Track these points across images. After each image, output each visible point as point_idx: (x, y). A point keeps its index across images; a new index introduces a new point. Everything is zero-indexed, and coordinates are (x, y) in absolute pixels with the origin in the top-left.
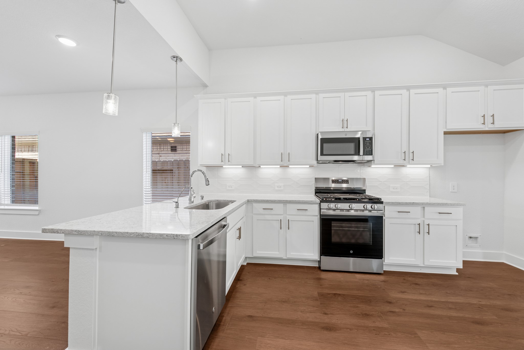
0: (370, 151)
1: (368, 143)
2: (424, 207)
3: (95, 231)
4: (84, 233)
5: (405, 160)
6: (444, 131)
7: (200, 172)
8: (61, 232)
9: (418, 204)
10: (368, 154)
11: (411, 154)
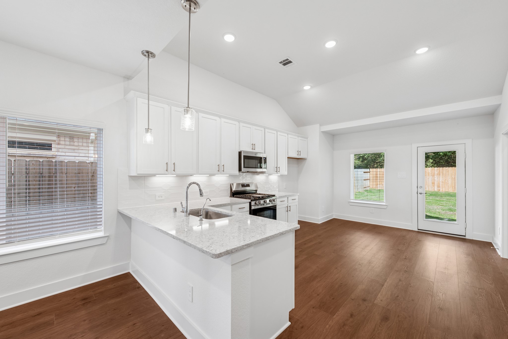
1: (265, 161)
2: (288, 198)
3: (258, 240)
4: (251, 244)
5: (276, 171)
6: (287, 157)
7: (197, 186)
8: (235, 251)
9: (286, 196)
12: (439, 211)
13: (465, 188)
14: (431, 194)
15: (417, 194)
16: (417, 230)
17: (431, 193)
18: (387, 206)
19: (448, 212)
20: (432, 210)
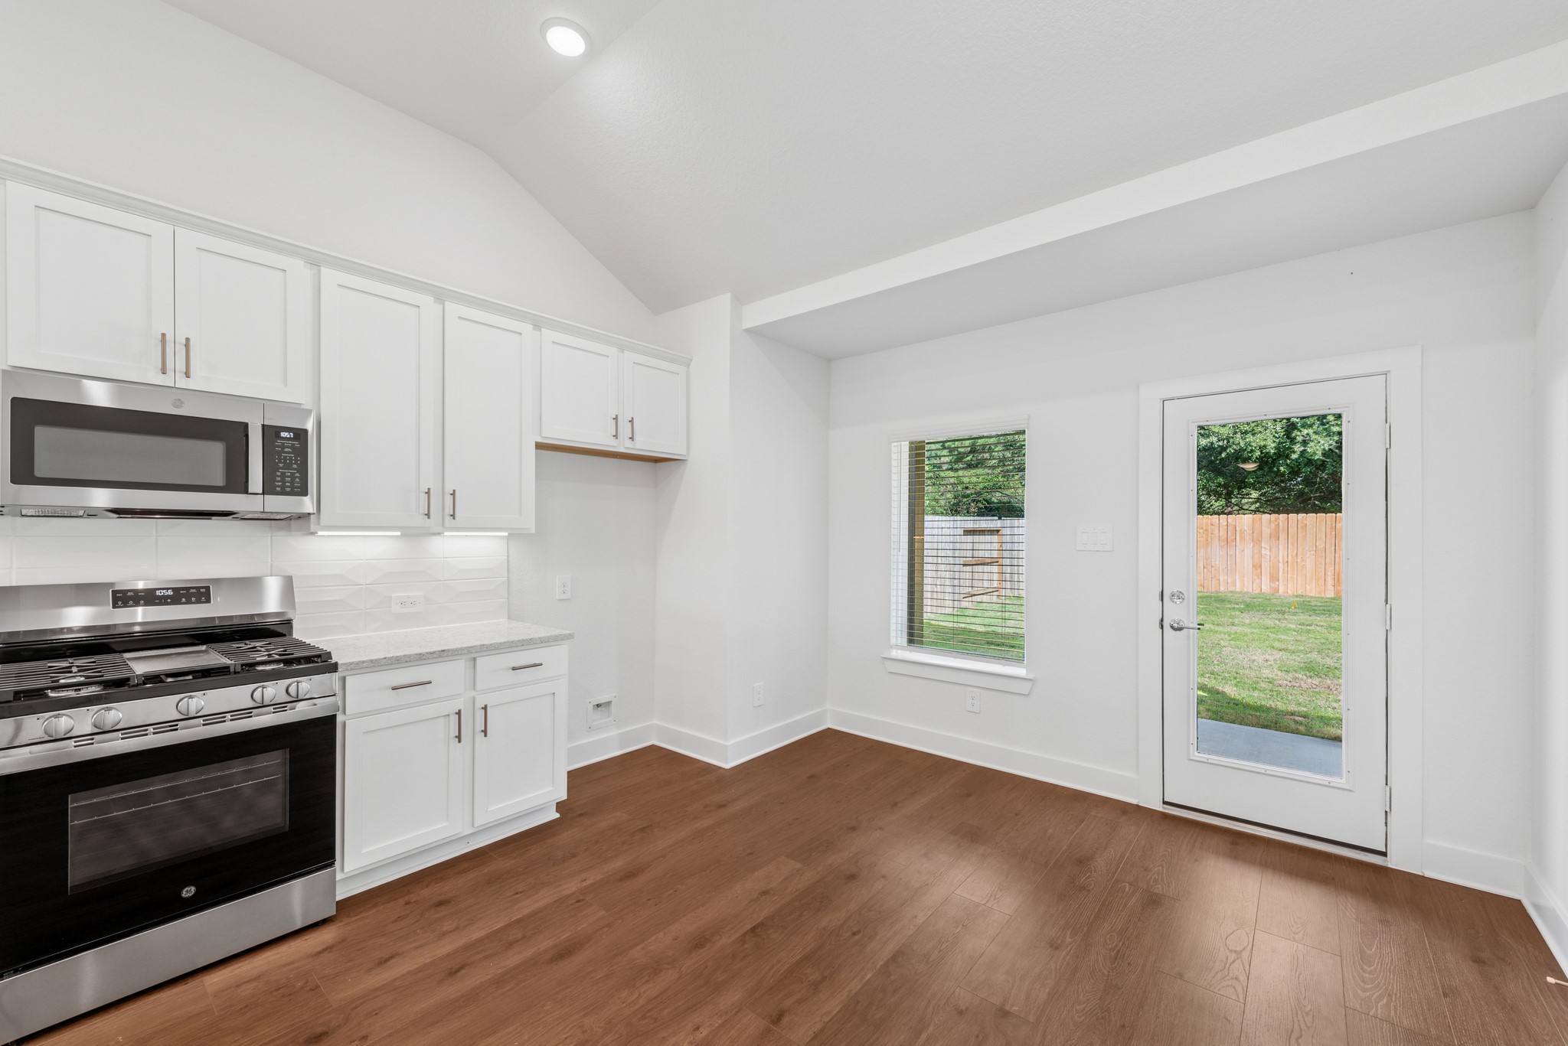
0: (297, 480)
1: (286, 450)
2: (474, 659)
5: (428, 515)
6: (536, 442)
9: (456, 653)
10: (288, 490)
11: (449, 499)
12: (1270, 676)
13: (1386, 601)
14: (1250, 604)
15: (1162, 627)
16: (1158, 807)
17: (1248, 600)
18: (1030, 684)
19: (1305, 677)
20: (1247, 672)
